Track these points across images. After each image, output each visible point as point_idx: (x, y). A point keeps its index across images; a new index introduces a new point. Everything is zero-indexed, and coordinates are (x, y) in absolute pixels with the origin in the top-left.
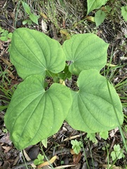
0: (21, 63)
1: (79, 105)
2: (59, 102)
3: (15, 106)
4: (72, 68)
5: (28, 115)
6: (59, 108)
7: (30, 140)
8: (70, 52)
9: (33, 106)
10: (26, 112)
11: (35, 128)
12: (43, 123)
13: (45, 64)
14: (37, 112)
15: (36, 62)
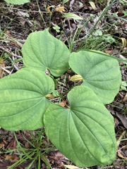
3: (71, 148)
6: (94, 104)
8: (38, 65)
11: (105, 136)
12: (104, 125)
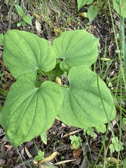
0: (13, 64)
1: (70, 101)
2: (50, 99)
4: (63, 66)
5: (21, 113)
7: (24, 137)
9: (25, 104)
10: (19, 111)
13: (36, 63)
14: (29, 110)
15: (27, 62)
